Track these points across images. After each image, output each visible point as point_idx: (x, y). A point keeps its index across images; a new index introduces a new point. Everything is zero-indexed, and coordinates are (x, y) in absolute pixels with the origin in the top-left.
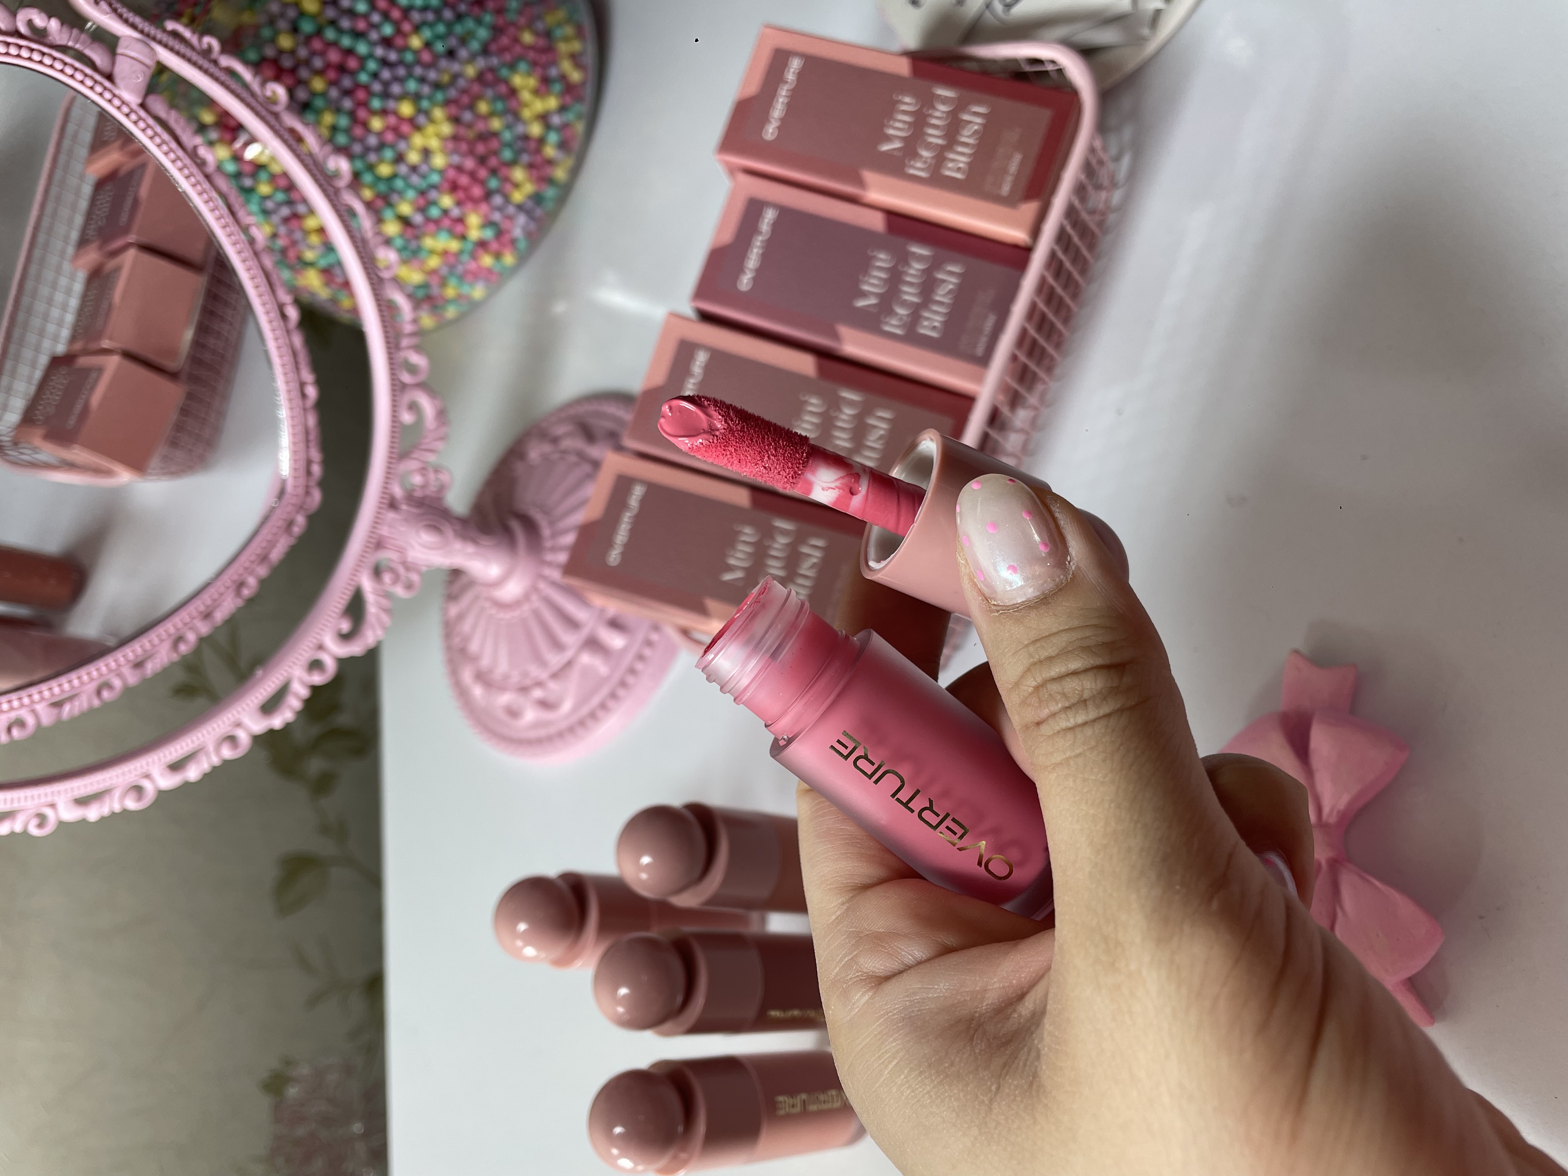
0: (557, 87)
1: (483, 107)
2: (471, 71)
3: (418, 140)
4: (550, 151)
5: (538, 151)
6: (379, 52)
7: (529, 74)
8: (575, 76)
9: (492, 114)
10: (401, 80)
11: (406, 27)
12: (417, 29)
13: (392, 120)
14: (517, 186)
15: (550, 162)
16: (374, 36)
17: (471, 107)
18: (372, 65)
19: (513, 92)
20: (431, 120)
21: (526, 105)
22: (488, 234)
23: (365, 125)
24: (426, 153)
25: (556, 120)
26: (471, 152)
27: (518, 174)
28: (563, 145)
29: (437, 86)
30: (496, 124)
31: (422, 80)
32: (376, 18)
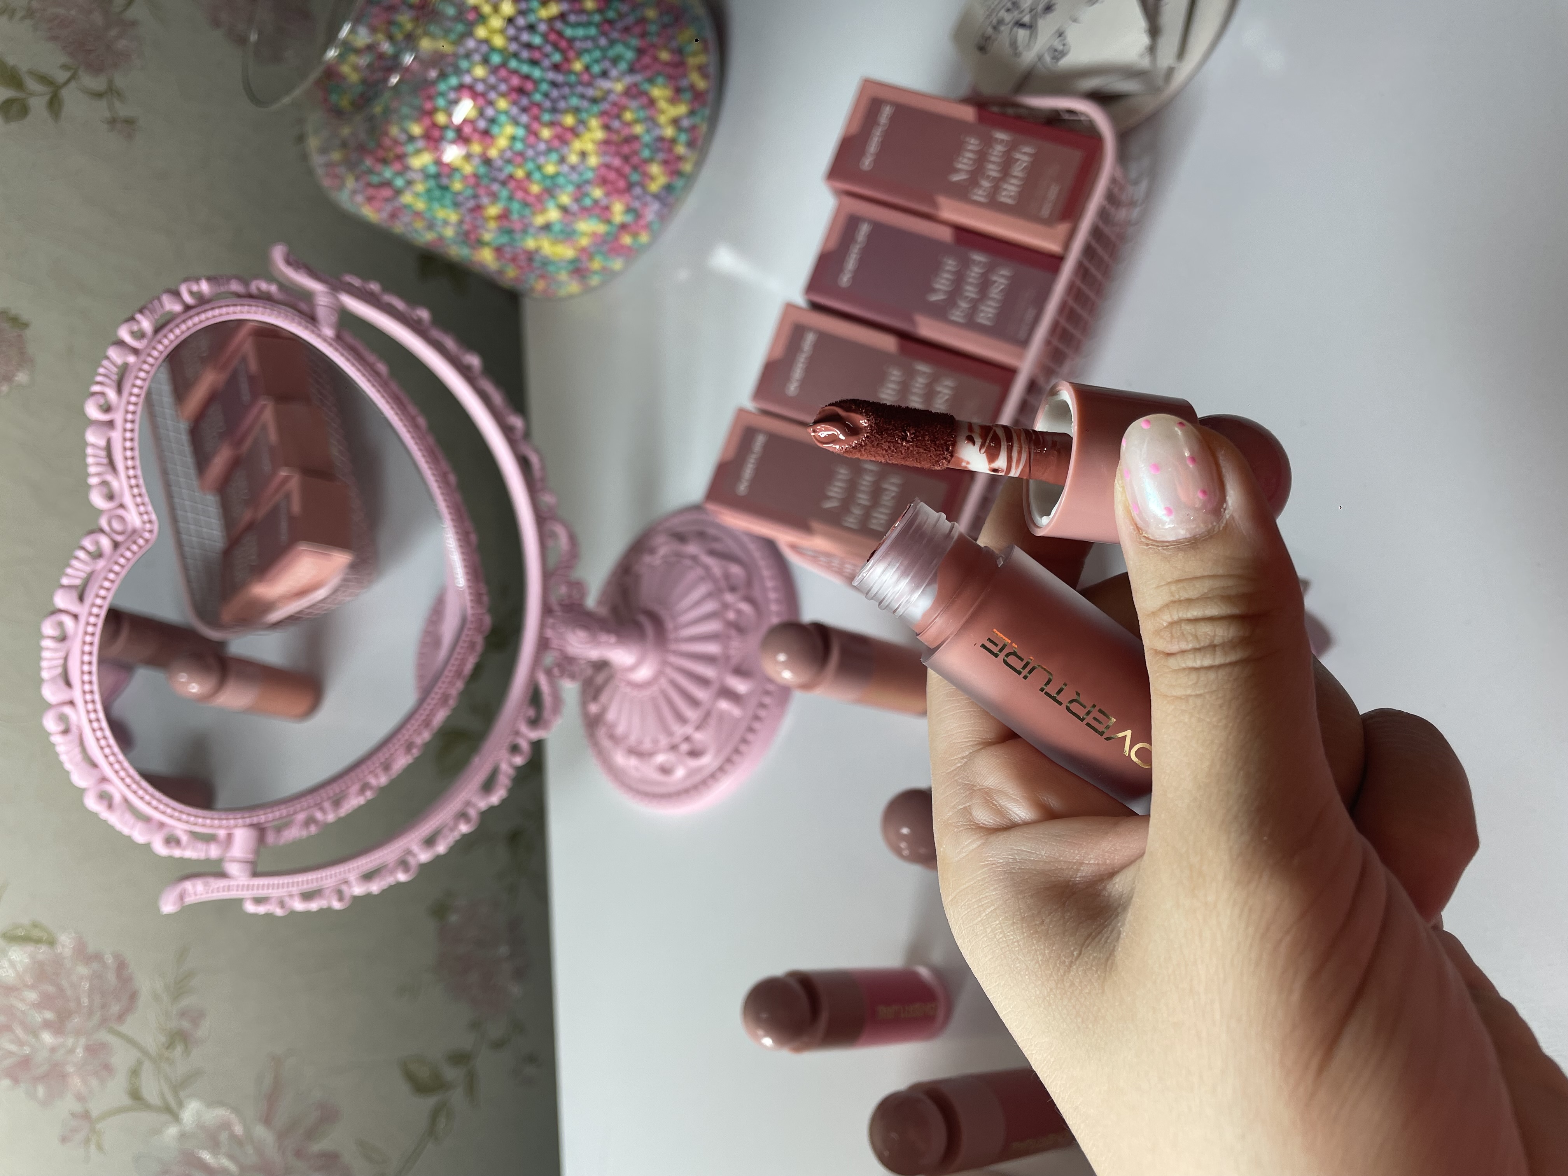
0: (688, 96)
1: (628, 116)
2: (619, 87)
3: (577, 145)
4: (681, 150)
5: (670, 150)
6: (551, 75)
7: (665, 86)
8: (701, 84)
9: (637, 121)
10: (564, 98)
11: (571, 54)
12: (579, 54)
13: (559, 130)
14: (652, 178)
15: (680, 158)
16: (546, 63)
17: (618, 117)
18: (544, 87)
19: (652, 103)
20: (589, 129)
21: (662, 112)
22: (628, 219)
23: (536, 134)
24: (583, 155)
25: (686, 123)
26: (618, 154)
27: (655, 169)
28: (691, 144)
29: (594, 101)
30: (638, 129)
31: (582, 96)
32: (548, 49)
